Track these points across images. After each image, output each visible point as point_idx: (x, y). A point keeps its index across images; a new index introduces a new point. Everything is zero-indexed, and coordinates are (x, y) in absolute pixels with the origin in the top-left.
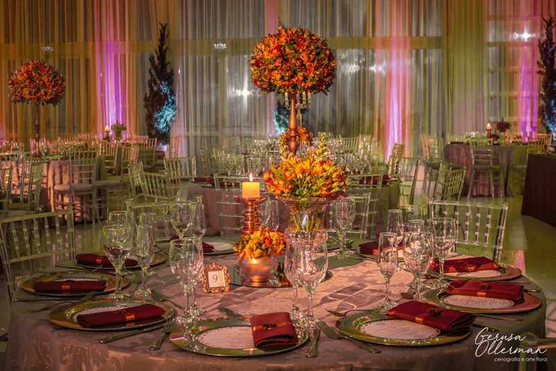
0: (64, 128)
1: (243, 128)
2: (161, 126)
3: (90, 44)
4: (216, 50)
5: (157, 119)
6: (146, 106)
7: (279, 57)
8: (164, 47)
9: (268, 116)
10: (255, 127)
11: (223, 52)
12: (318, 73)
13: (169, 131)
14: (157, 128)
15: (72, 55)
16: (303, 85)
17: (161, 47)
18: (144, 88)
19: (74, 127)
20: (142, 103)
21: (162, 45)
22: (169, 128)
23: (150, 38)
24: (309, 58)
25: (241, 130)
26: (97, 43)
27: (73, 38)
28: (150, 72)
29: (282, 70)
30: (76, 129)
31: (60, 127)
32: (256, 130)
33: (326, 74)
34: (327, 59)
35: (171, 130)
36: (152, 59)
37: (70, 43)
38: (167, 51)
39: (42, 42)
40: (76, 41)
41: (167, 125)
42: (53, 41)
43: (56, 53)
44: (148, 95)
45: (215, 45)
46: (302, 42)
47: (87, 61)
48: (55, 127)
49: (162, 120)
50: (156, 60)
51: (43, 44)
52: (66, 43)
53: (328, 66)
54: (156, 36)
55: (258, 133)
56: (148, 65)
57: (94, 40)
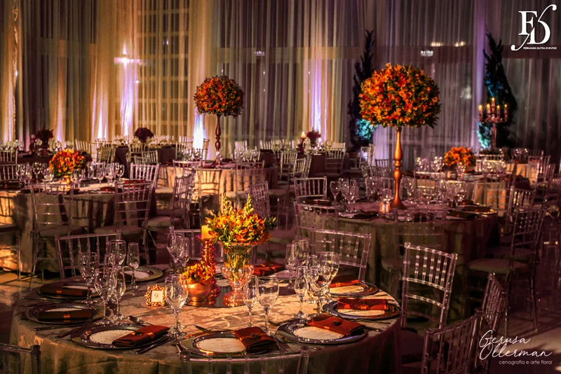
0: (271, 130)
1: (446, 138)
2: (363, 133)
3: (299, 49)
4: (423, 58)
5: (359, 125)
6: (349, 113)
7: (381, 93)
8: (370, 53)
9: (473, 127)
10: (459, 137)
11: (430, 60)
12: (416, 109)
13: (371, 138)
14: (358, 135)
15: (282, 60)
16: (401, 120)
17: (366, 55)
18: (349, 94)
19: (280, 130)
20: (346, 109)
21: (368, 51)
22: (372, 135)
23: (357, 44)
24: (408, 95)
25: (444, 141)
26: (306, 49)
27: (284, 43)
28: (355, 78)
29: (383, 106)
30: (282, 132)
31: (267, 130)
32: (459, 141)
33: (424, 111)
34: (427, 95)
35: (374, 138)
36: (357, 66)
37: (280, 48)
38: (373, 58)
39: (254, 47)
40: (286, 46)
41: (370, 132)
42: (264, 46)
43: (267, 58)
44: (352, 102)
45: (422, 52)
46: (404, 79)
47: (295, 66)
48: (263, 130)
49: (365, 127)
50: (361, 66)
51: (255, 49)
52: (277, 48)
53: (429, 102)
54: (362, 42)
55: (462, 143)
56: (354, 71)
57: (302, 46)
